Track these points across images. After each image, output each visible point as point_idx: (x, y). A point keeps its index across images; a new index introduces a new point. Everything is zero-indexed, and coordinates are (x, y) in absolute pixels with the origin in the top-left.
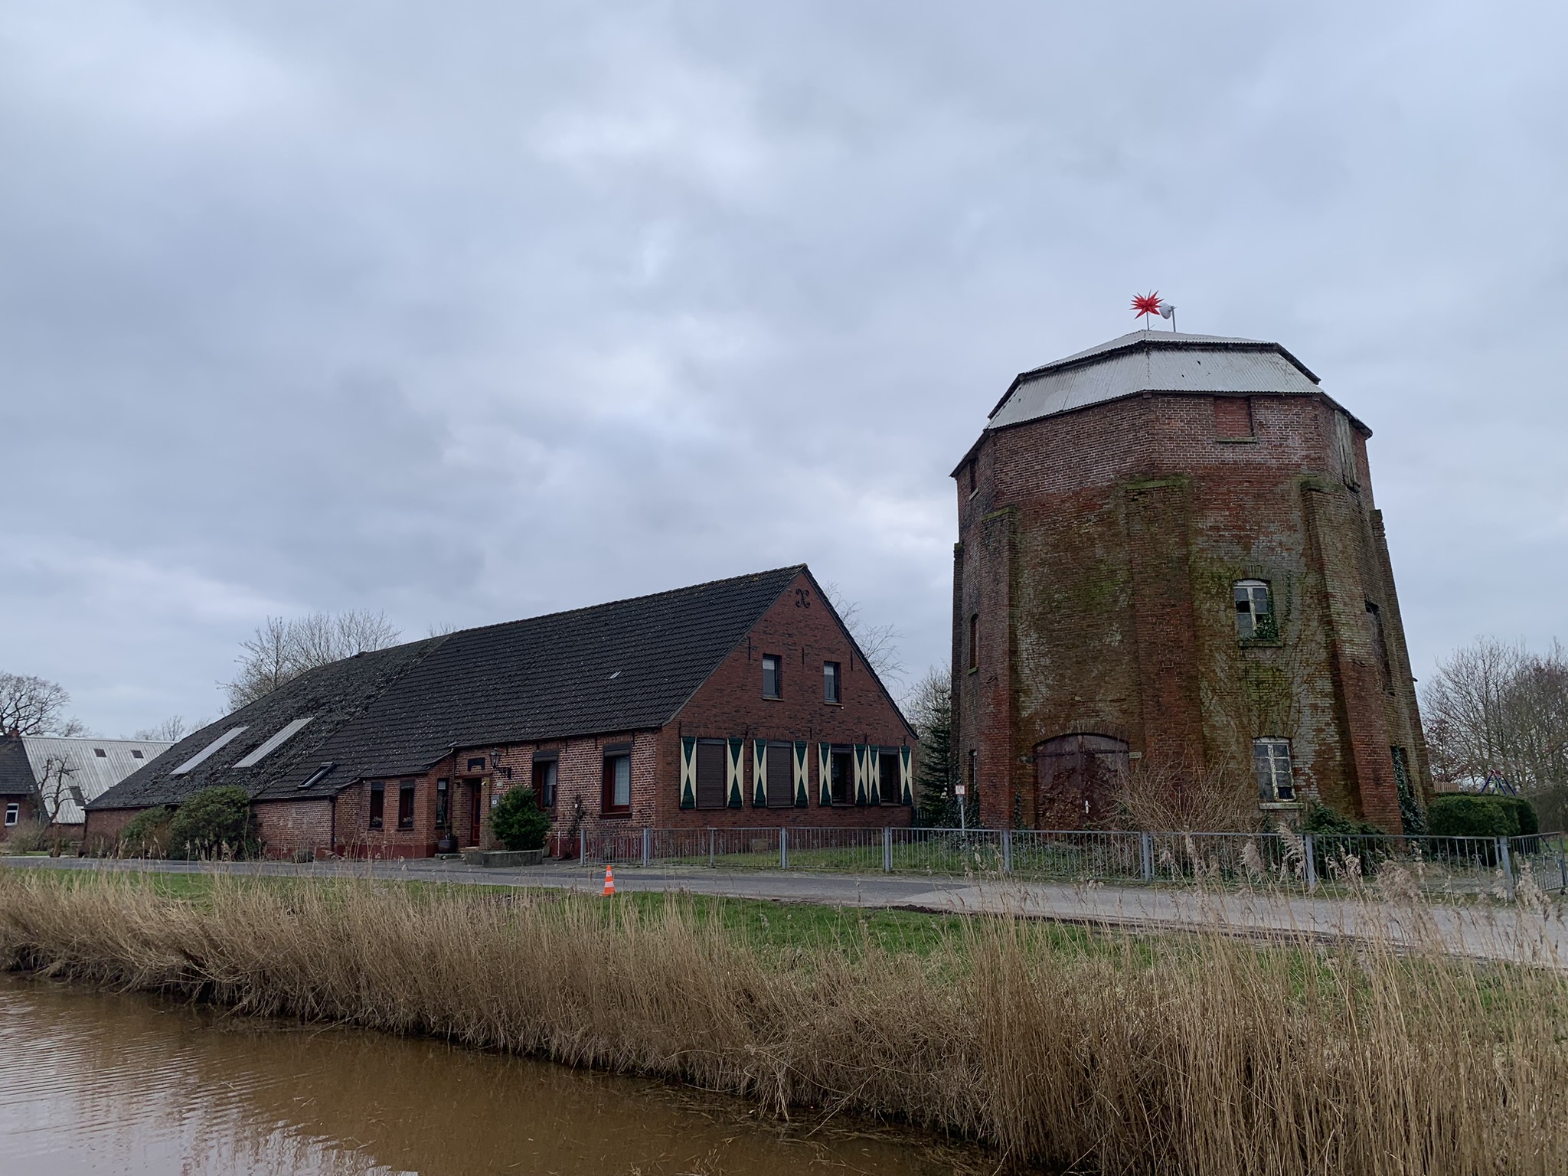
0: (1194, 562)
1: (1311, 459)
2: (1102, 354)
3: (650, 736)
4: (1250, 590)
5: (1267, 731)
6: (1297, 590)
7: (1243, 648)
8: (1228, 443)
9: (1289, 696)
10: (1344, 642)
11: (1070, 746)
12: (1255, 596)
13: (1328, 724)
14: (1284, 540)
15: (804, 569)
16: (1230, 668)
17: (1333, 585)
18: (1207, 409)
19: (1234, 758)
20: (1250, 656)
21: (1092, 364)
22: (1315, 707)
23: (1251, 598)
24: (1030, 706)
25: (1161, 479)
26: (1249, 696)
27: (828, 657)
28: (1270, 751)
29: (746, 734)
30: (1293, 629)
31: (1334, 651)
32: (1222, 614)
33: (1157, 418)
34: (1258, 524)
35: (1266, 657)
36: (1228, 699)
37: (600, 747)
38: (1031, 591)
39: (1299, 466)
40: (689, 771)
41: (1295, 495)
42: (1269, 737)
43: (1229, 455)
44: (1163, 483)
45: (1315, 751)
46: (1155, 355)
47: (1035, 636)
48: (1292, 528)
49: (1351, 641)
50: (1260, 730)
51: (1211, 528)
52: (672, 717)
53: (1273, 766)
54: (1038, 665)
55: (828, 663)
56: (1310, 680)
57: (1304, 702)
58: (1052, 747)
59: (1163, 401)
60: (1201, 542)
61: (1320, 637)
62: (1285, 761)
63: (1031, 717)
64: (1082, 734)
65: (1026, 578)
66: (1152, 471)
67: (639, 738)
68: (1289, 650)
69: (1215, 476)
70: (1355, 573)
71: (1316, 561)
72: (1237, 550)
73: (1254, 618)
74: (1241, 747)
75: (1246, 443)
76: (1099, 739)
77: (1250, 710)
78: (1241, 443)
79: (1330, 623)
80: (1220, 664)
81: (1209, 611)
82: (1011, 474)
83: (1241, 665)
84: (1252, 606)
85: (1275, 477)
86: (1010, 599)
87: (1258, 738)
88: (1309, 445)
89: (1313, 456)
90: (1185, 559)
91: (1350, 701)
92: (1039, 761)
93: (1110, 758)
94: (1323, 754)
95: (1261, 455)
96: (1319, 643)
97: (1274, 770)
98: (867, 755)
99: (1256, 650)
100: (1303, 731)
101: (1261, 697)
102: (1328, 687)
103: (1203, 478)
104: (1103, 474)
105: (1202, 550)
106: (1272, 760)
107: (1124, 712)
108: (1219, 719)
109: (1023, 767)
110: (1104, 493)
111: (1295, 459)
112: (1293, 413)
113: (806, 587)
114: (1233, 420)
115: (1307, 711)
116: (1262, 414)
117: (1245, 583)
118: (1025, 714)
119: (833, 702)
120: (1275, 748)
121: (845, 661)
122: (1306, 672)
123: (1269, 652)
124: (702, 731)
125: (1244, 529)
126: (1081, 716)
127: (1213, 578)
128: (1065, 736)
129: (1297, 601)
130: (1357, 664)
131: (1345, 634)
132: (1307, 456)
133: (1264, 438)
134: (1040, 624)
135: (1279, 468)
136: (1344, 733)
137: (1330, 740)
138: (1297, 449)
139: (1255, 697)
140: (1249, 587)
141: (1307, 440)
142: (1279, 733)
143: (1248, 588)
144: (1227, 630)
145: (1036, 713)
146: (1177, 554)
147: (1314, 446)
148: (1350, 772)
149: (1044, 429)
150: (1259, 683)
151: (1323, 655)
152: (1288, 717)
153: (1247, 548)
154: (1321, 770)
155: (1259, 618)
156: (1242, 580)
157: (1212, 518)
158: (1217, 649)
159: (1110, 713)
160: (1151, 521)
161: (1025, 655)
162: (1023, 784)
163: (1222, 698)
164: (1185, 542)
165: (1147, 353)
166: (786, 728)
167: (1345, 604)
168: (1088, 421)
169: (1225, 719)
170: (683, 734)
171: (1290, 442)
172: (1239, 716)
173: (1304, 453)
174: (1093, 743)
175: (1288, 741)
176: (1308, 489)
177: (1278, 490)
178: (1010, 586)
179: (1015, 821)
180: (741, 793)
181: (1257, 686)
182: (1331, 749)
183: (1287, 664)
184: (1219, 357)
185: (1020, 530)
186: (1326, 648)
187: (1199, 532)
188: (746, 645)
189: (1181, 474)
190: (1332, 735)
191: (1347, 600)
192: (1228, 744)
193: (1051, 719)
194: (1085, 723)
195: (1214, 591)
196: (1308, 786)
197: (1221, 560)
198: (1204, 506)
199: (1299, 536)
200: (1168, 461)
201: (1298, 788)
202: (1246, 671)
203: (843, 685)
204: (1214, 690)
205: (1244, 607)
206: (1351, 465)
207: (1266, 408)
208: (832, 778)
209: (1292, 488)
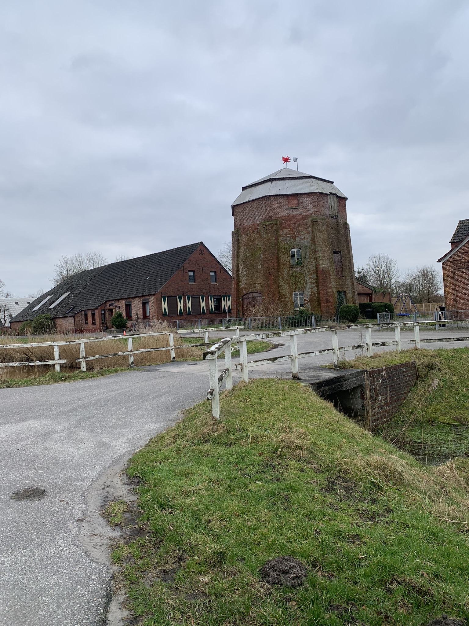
0: (280, 244)
2: (261, 182)
3: (153, 296)
4: (296, 251)
5: (297, 290)
6: (308, 251)
7: (292, 268)
8: (291, 209)
9: (304, 280)
10: (320, 264)
11: (250, 296)
12: (297, 253)
13: (314, 287)
14: (306, 236)
15: (202, 243)
16: (288, 273)
17: (318, 249)
18: (285, 199)
19: (287, 297)
20: (294, 270)
21: (259, 185)
22: (311, 282)
23: (296, 253)
24: (242, 285)
25: (271, 221)
26: (293, 280)
27: (212, 269)
28: (298, 295)
29: (184, 294)
30: (306, 262)
31: (317, 266)
32: (286, 258)
33: (271, 203)
34: (298, 232)
35: (298, 270)
36: (287, 282)
37: (141, 300)
38: (242, 253)
39: (311, 214)
40: (165, 306)
41: (310, 223)
42: (298, 291)
43: (291, 213)
44: (271, 222)
45: (310, 294)
46: (274, 182)
47: (243, 266)
48: (308, 233)
49: (323, 264)
50: (295, 290)
51: (285, 234)
52: (158, 291)
53: (299, 299)
54: (244, 274)
55: (211, 271)
56: (310, 275)
57: (308, 281)
58: (246, 296)
59: (272, 198)
60: (282, 238)
61: (314, 263)
62: (302, 297)
63: (242, 288)
64: (253, 292)
65: (241, 250)
66: (269, 219)
67: (150, 297)
68: (305, 267)
69: (287, 219)
70: (326, 244)
71: (314, 242)
72: (292, 240)
73: (296, 259)
74: (290, 294)
76: (257, 294)
77: (293, 284)
78: (295, 209)
79: (316, 259)
80: (285, 272)
81: (283, 258)
82: (238, 219)
83: (291, 272)
84: (296, 255)
85: (304, 218)
86: (237, 256)
87: (295, 292)
88: (315, 207)
89: (316, 211)
90: (277, 244)
91: (320, 280)
92: (244, 300)
93: (259, 298)
94: (312, 295)
95: (300, 212)
97: (299, 300)
98: (226, 298)
99: (295, 268)
100: (307, 289)
101: (296, 281)
102: (315, 277)
103: (283, 220)
104: (258, 220)
105: (282, 241)
106: (299, 297)
107: (261, 286)
108: (284, 287)
109: (240, 302)
110: (258, 225)
111: (311, 212)
112: (311, 198)
113: (203, 248)
114: (293, 201)
115: (309, 284)
116: (302, 199)
117: (294, 249)
118: (241, 287)
119: (214, 283)
120: (300, 294)
121: (218, 271)
122: (309, 273)
123: (299, 268)
124: (169, 295)
125: (294, 234)
126: (252, 288)
127: (285, 248)
128: (249, 293)
129: (308, 254)
130: (324, 271)
131: (320, 262)
132: (314, 211)
133: (302, 207)
134: (244, 263)
135: (306, 215)
136: (318, 289)
137: (314, 291)
138: (311, 209)
139: (294, 281)
140: (295, 250)
141: (314, 206)
142: (300, 290)
144: (287, 263)
145: (243, 287)
146: (274, 243)
147: (316, 208)
148: (319, 300)
149: (245, 206)
150: (296, 277)
151: (315, 268)
152: (303, 285)
153: (295, 239)
154: (311, 299)
155: (298, 259)
156: (293, 249)
157: (285, 231)
158: (285, 268)
159: (258, 287)
160: (268, 233)
162: (240, 306)
163: (285, 281)
164: (277, 239)
165: (272, 182)
166: (198, 292)
167: (322, 254)
168: (255, 203)
169: (285, 287)
170: (163, 295)
171: (309, 207)
172: (290, 286)
173: (313, 210)
174: (255, 295)
175: (303, 292)
176: (314, 221)
177: (305, 222)
178: (237, 252)
179: (238, 316)
181: (295, 278)
182: (315, 294)
183: (304, 271)
184: (293, 182)
185: (240, 236)
186: (315, 266)
187: (281, 236)
188: (182, 268)
189: (277, 219)
190: (315, 290)
191: (322, 252)
192: (286, 294)
193: (246, 289)
194: (253, 290)
195: (284, 252)
196: (308, 304)
197: (287, 243)
198: (283, 228)
199: (310, 235)
200: (273, 216)
201: (305, 304)
202: (292, 274)
203: (217, 277)
204: (283, 280)
205: (293, 256)
206: (335, 210)
207: (303, 198)
208: (214, 305)
209: (309, 221)
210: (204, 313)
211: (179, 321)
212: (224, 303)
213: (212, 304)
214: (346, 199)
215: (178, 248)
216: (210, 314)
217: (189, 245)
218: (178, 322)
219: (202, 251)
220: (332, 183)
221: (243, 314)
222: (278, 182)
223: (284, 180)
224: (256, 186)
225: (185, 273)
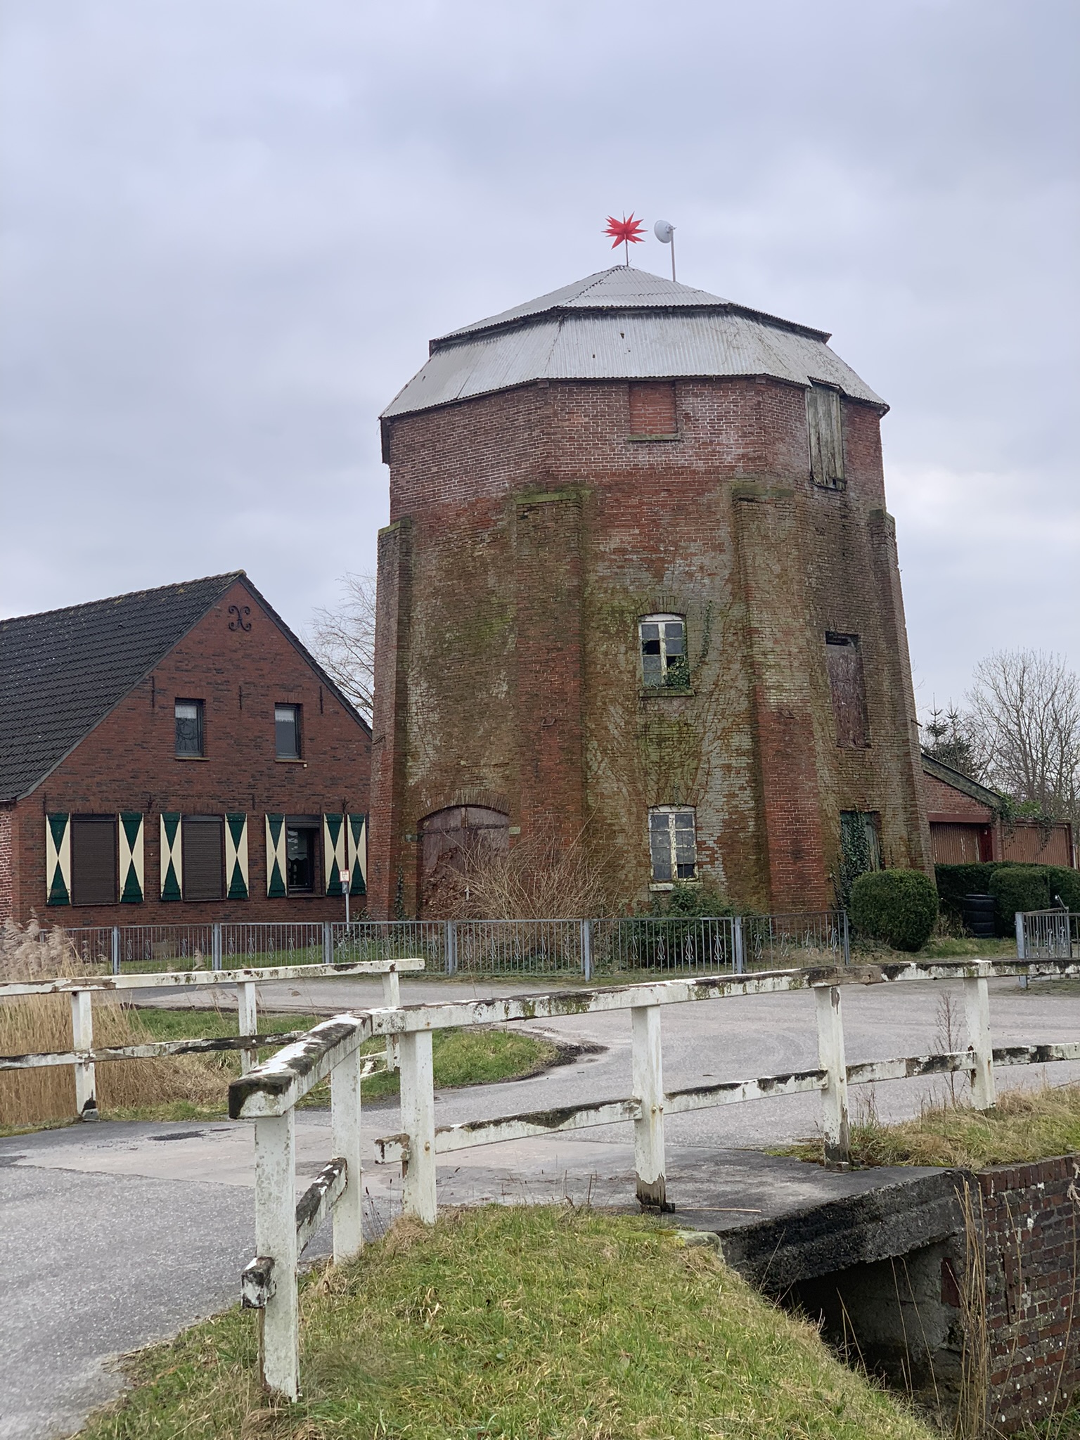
0: (592, 594)
1: (749, 459)
2: (515, 321)
4: (662, 627)
5: (666, 799)
6: (717, 626)
7: (644, 698)
8: (644, 442)
9: (697, 755)
10: (768, 688)
11: (455, 820)
12: (667, 634)
13: (742, 788)
14: (707, 562)
15: (241, 577)
16: (627, 723)
17: (761, 619)
18: (619, 400)
19: (623, 831)
20: (652, 708)
21: (505, 333)
22: (728, 768)
23: (662, 636)
24: (418, 772)
25: (556, 491)
26: (648, 756)
27: (282, 696)
28: (672, 823)
29: (149, 806)
30: (709, 674)
31: (755, 696)
32: (621, 656)
33: (555, 414)
34: (675, 544)
35: (673, 709)
36: (622, 761)
38: (422, 628)
39: (732, 468)
40: (59, 858)
41: (724, 505)
42: (671, 805)
43: (644, 458)
44: (556, 497)
45: (724, 821)
46: (571, 325)
47: (425, 685)
48: (719, 548)
49: (779, 687)
50: (658, 796)
51: (616, 551)
52: (32, 789)
53: (673, 839)
54: (426, 722)
55: (281, 706)
56: (725, 734)
57: (714, 762)
58: (437, 822)
59: (563, 392)
60: (602, 568)
61: (742, 684)
62: (690, 833)
63: (417, 786)
64: (466, 806)
65: (418, 612)
66: (547, 480)
68: (701, 700)
69: (625, 484)
70: (796, 600)
71: (741, 589)
72: (646, 577)
73: (664, 662)
74: (633, 819)
75: (667, 441)
76: (484, 812)
77: (647, 774)
78: (659, 441)
79: (752, 665)
80: (615, 721)
81: (606, 654)
82: (408, 477)
83: (640, 720)
84: (663, 646)
85: (700, 484)
86: (399, 639)
87: (655, 807)
88: (748, 440)
89: (751, 455)
90: (579, 591)
91: (770, 759)
92: (425, 839)
93: (493, 834)
94: (732, 825)
95: (684, 457)
96: (741, 690)
97: (674, 845)
98: (345, 828)
99: (660, 701)
100: (709, 797)
101: (662, 758)
102: (745, 742)
103: (609, 488)
104: (498, 483)
105: (602, 579)
106: (672, 831)
107: (506, 778)
108: (609, 785)
109: (407, 847)
110: (498, 506)
111: (728, 459)
112: (727, 401)
113: (244, 600)
114: (652, 410)
115: (718, 773)
116: (691, 403)
117: (655, 618)
118: (412, 782)
119: (292, 758)
120: (679, 818)
121: (310, 702)
122: (720, 726)
123: (676, 703)
124: (80, 807)
125: (656, 550)
126: (465, 784)
127: (613, 611)
128: (450, 808)
129: (716, 640)
130: (785, 716)
131: (770, 677)
132: (744, 456)
133: (690, 434)
134: (431, 671)
135: (707, 472)
136: (758, 798)
137: (744, 807)
138: (731, 446)
139: (655, 757)
140: (661, 623)
141: (744, 435)
142: (681, 800)
144: (626, 677)
145: (423, 781)
146: (566, 585)
147: (753, 443)
148: (761, 844)
149: (442, 420)
150: (661, 741)
151: (744, 705)
152: (693, 782)
153: (659, 575)
154: (728, 843)
155: (671, 661)
156: (651, 614)
157: (618, 538)
158: (614, 701)
159: (493, 780)
160: (541, 544)
161: (414, 709)
162: (406, 867)
163: (613, 760)
164: (580, 569)
165: (561, 323)
166: (212, 797)
167: (776, 641)
168: (485, 412)
169: (615, 785)
170: (51, 810)
171: (723, 438)
172: (633, 781)
173: (741, 451)
174: (477, 816)
175: (693, 810)
176: (742, 498)
177: (704, 500)
178: (400, 622)
179: (395, 910)
180: (142, 884)
181: (659, 744)
182: (743, 818)
183: (698, 716)
184: (652, 326)
185: (415, 550)
186: (748, 696)
187: (599, 556)
188: (148, 687)
189: (582, 485)
190: (745, 801)
191: (779, 635)
192: (615, 815)
193: (436, 788)
194: (468, 793)
195: (613, 630)
196: (712, 863)
197: (625, 590)
198: (608, 523)
199: (726, 557)
200: (566, 467)
201: (700, 865)
202: (646, 727)
203: (307, 733)
204: (604, 752)
205: (652, 647)
206: (833, 455)
207: (696, 395)
208: (288, 860)
209: (721, 497)
210: (238, 891)
211: (121, 931)
212: (331, 853)
213: (277, 854)
214: (882, 409)
215: (130, 596)
216: (269, 898)
217: (183, 585)
218: (115, 933)
219: (243, 615)
220: (822, 337)
221: (421, 905)
222: (589, 324)
223: (614, 317)
224: (490, 336)
225: (157, 709)
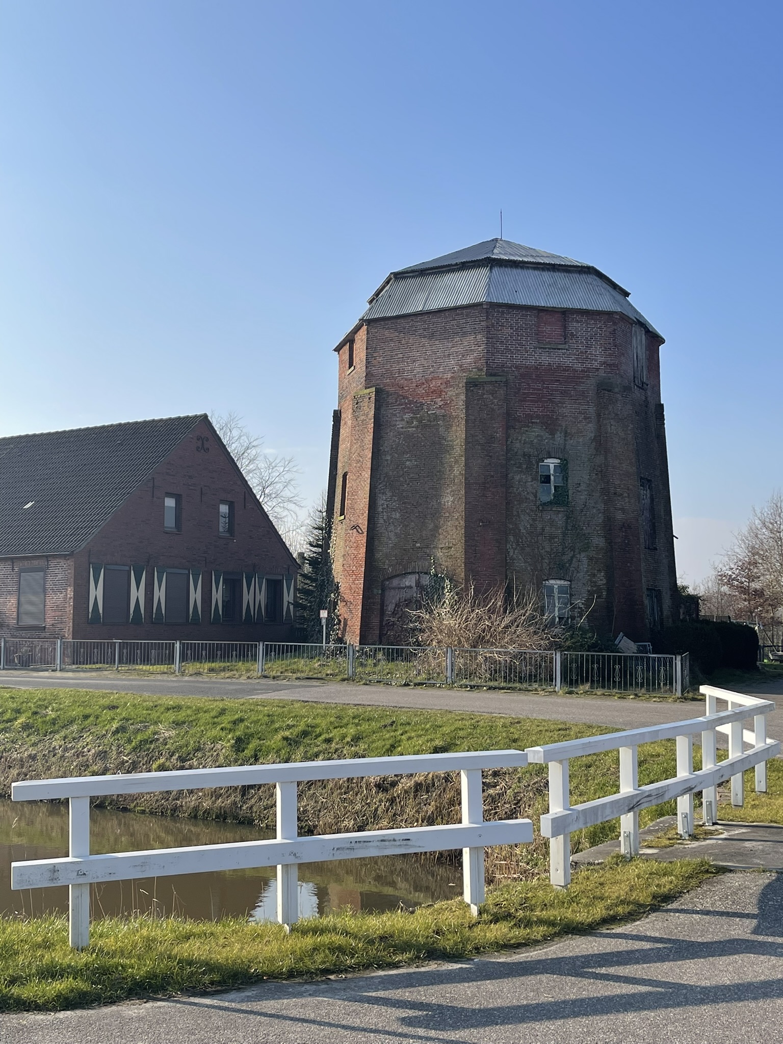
1: (607, 365)
3: (62, 562)
5: (553, 575)
6: (586, 468)
7: (542, 511)
8: (546, 348)
9: (573, 549)
10: (617, 509)
11: (410, 581)
12: (555, 471)
15: (205, 417)
16: (531, 526)
17: (613, 465)
18: (532, 320)
20: (547, 517)
22: (591, 558)
23: (552, 472)
24: (382, 550)
26: (543, 548)
27: (224, 496)
28: (556, 590)
29: (148, 562)
30: (580, 498)
31: (609, 516)
32: (529, 484)
33: (493, 326)
34: (562, 414)
35: (559, 518)
36: (528, 550)
37: (16, 569)
39: (598, 369)
40: (97, 592)
41: (592, 393)
42: (556, 579)
43: (546, 359)
44: (493, 379)
45: (589, 591)
46: (498, 270)
48: (588, 419)
49: (622, 509)
50: (549, 573)
51: (527, 416)
52: (83, 546)
53: (557, 601)
54: (390, 517)
55: (223, 502)
56: (590, 537)
57: (583, 554)
58: (396, 582)
59: (498, 312)
60: (518, 427)
61: (601, 505)
62: (566, 598)
63: (382, 558)
64: (419, 573)
66: (486, 367)
67: (53, 563)
69: (533, 374)
71: (603, 446)
72: (545, 434)
73: (553, 488)
75: (559, 349)
77: (543, 559)
78: (555, 349)
80: (524, 524)
81: (519, 481)
82: (378, 359)
83: (539, 524)
84: (552, 478)
85: (578, 378)
87: (547, 580)
88: (607, 353)
89: (609, 362)
90: (505, 440)
92: (386, 592)
94: (594, 594)
95: (569, 360)
96: (599, 510)
97: (557, 604)
99: (552, 513)
100: (581, 575)
101: (552, 550)
102: (602, 543)
103: (524, 376)
104: (449, 368)
105: (518, 433)
106: (556, 596)
108: (520, 564)
111: (596, 364)
113: (208, 434)
114: (550, 329)
115: (585, 561)
116: (574, 326)
117: (549, 460)
120: (560, 588)
121: (237, 501)
122: (587, 531)
123: (561, 515)
124: (109, 558)
126: (419, 558)
127: (525, 455)
128: (406, 574)
129: (586, 476)
130: (625, 527)
131: (617, 503)
132: (604, 362)
133: (575, 346)
134: (394, 485)
135: (582, 371)
136: (610, 578)
137: (600, 583)
138: (598, 355)
139: (548, 548)
141: (606, 349)
142: (563, 576)
143: (551, 465)
144: (531, 497)
145: (386, 555)
146: (498, 435)
147: (610, 355)
148: (610, 608)
149: (407, 324)
151: (601, 519)
152: (571, 565)
153: (552, 434)
154: (591, 605)
155: (557, 488)
156: (547, 458)
157: (528, 408)
158: (523, 511)
160: (481, 408)
163: (523, 549)
164: (505, 426)
165: (491, 268)
166: (184, 557)
167: (621, 480)
168: (441, 322)
169: (524, 565)
170: (93, 560)
171: (593, 350)
172: (534, 562)
173: (603, 359)
175: (569, 583)
176: (602, 389)
177: (580, 388)
180: (142, 612)
181: (550, 540)
182: (600, 590)
184: (546, 276)
186: (604, 513)
187: (517, 419)
188: (151, 484)
189: (508, 372)
190: (601, 579)
191: (623, 476)
193: (397, 560)
194: (421, 564)
195: (524, 466)
196: (581, 617)
197: (532, 442)
198: (523, 399)
199: (592, 425)
200: (498, 360)
201: (573, 618)
202: (543, 529)
203: (237, 521)
204: (517, 543)
205: (547, 479)
206: (642, 367)
207: (577, 322)
209: (590, 385)
210: (196, 620)
213: (218, 595)
214: (662, 340)
219: (205, 442)
220: (627, 294)
222: (508, 270)
223: (522, 268)
